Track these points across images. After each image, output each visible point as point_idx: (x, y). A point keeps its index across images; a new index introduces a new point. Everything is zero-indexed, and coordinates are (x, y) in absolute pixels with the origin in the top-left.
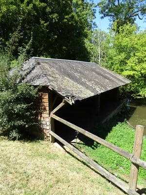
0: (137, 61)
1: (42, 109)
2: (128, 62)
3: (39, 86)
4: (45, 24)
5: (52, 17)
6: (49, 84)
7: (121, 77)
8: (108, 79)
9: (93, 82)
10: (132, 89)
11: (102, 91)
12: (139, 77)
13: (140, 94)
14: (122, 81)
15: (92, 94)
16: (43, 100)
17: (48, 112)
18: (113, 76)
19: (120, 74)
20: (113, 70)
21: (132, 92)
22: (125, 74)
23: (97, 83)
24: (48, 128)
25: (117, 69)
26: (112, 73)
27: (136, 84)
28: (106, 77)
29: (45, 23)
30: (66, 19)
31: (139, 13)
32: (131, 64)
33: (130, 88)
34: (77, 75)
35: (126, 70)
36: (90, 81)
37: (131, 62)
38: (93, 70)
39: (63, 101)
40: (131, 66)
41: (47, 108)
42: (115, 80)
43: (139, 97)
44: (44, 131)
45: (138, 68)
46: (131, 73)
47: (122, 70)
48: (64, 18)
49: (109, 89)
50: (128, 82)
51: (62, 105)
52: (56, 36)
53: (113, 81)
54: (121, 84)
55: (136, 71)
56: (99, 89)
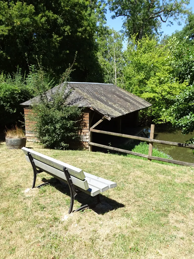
0: (158, 81)
1: (82, 126)
2: (148, 82)
3: (82, 107)
4: (58, 39)
5: (64, 30)
6: (90, 106)
7: (140, 100)
8: (129, 102)
9: (118, 105)
10: (152, 114)
11: (127, 113)
12: (160, 100)
13: (162, 119)
14: (142, 104)
15: (121, 115)
16: (84, 119)
17: (88, 127)
18: (133, 99)
19: (139, 96)
20: (131, 92)
21: (153, 117)
22: (145, 96)
23: (121, 106)
24: (88, 140)
25: (136, 91)
26: (131, 95)
27: (157, 108)
28: (126, 100)
29: (58, 37)
30: (80, 32)
31: (162, 13)
32: (151, 86)
33: (151, 112)
34: (104, 98)
35: (146, 92)
36: (115, 104)
37: (151, 84)
38: (114, 93)
39: (103, 118)
40: (152, 87)
41: (88, 125)
42: (135, 103)
43: (160, 123)
44: (84, 143)
45: (158, 89)
46: (152, 95)
47: (142, 92)
48: (77, 31)
49: (131, 111)
50: (148, 105)
51: (100, 121)
52: (68, 52)
53: (133, 104)
54: (142, 107)
55: (156, 93)
56: (123, 110)
